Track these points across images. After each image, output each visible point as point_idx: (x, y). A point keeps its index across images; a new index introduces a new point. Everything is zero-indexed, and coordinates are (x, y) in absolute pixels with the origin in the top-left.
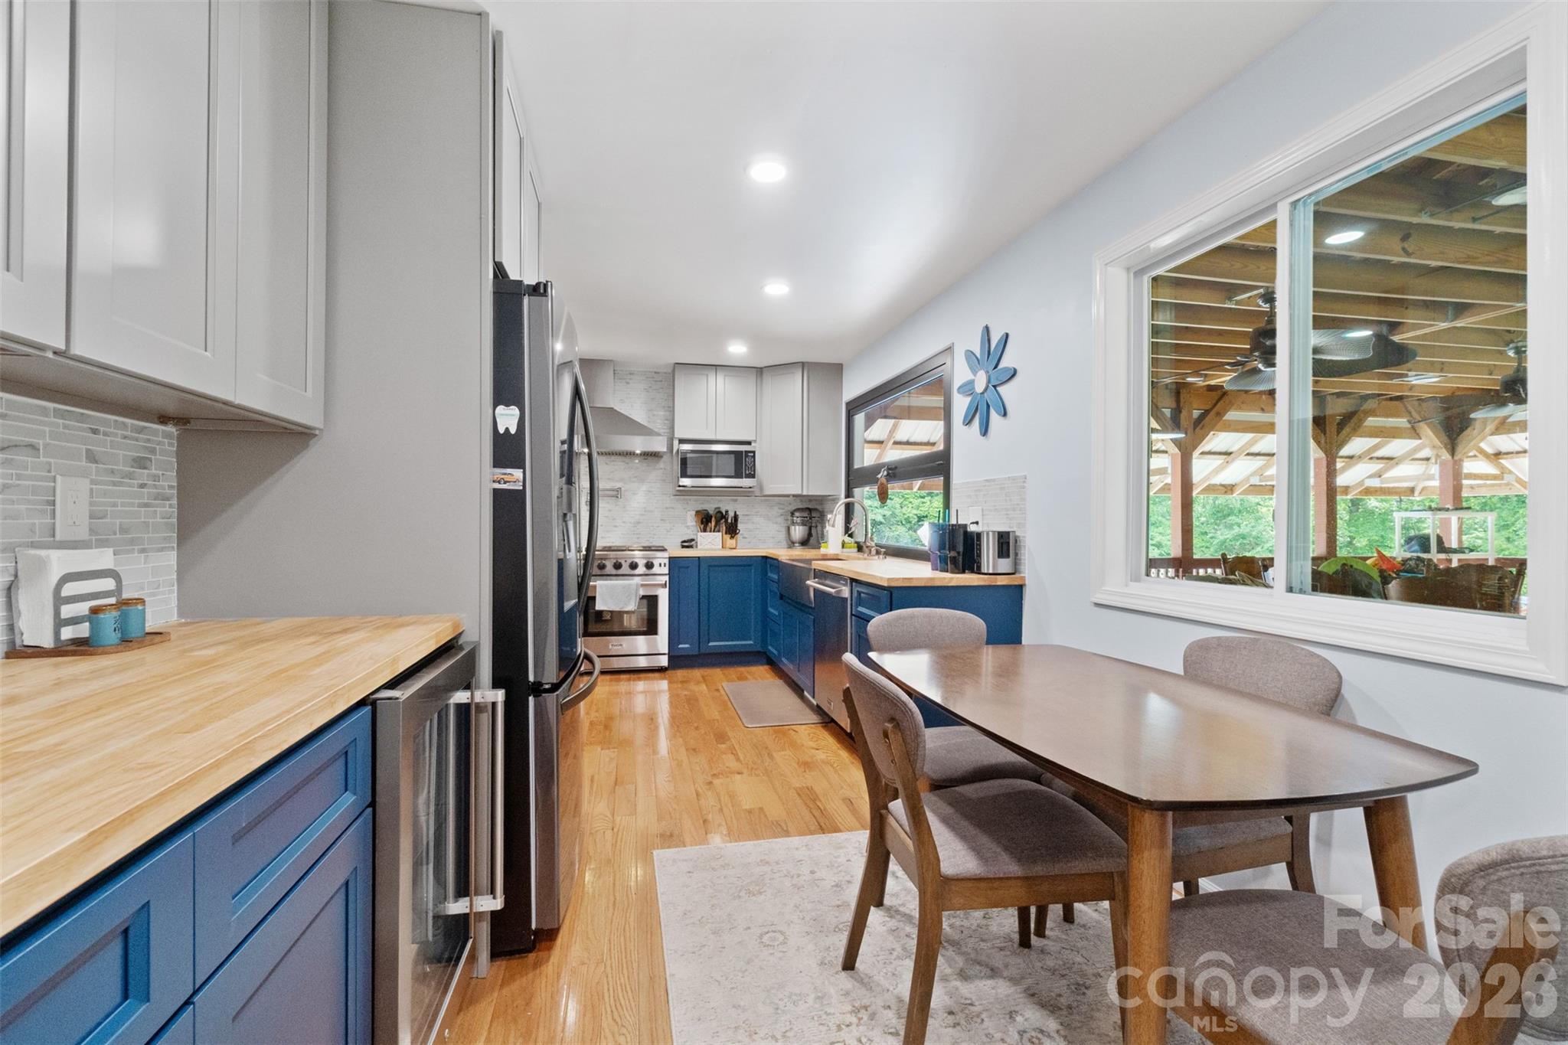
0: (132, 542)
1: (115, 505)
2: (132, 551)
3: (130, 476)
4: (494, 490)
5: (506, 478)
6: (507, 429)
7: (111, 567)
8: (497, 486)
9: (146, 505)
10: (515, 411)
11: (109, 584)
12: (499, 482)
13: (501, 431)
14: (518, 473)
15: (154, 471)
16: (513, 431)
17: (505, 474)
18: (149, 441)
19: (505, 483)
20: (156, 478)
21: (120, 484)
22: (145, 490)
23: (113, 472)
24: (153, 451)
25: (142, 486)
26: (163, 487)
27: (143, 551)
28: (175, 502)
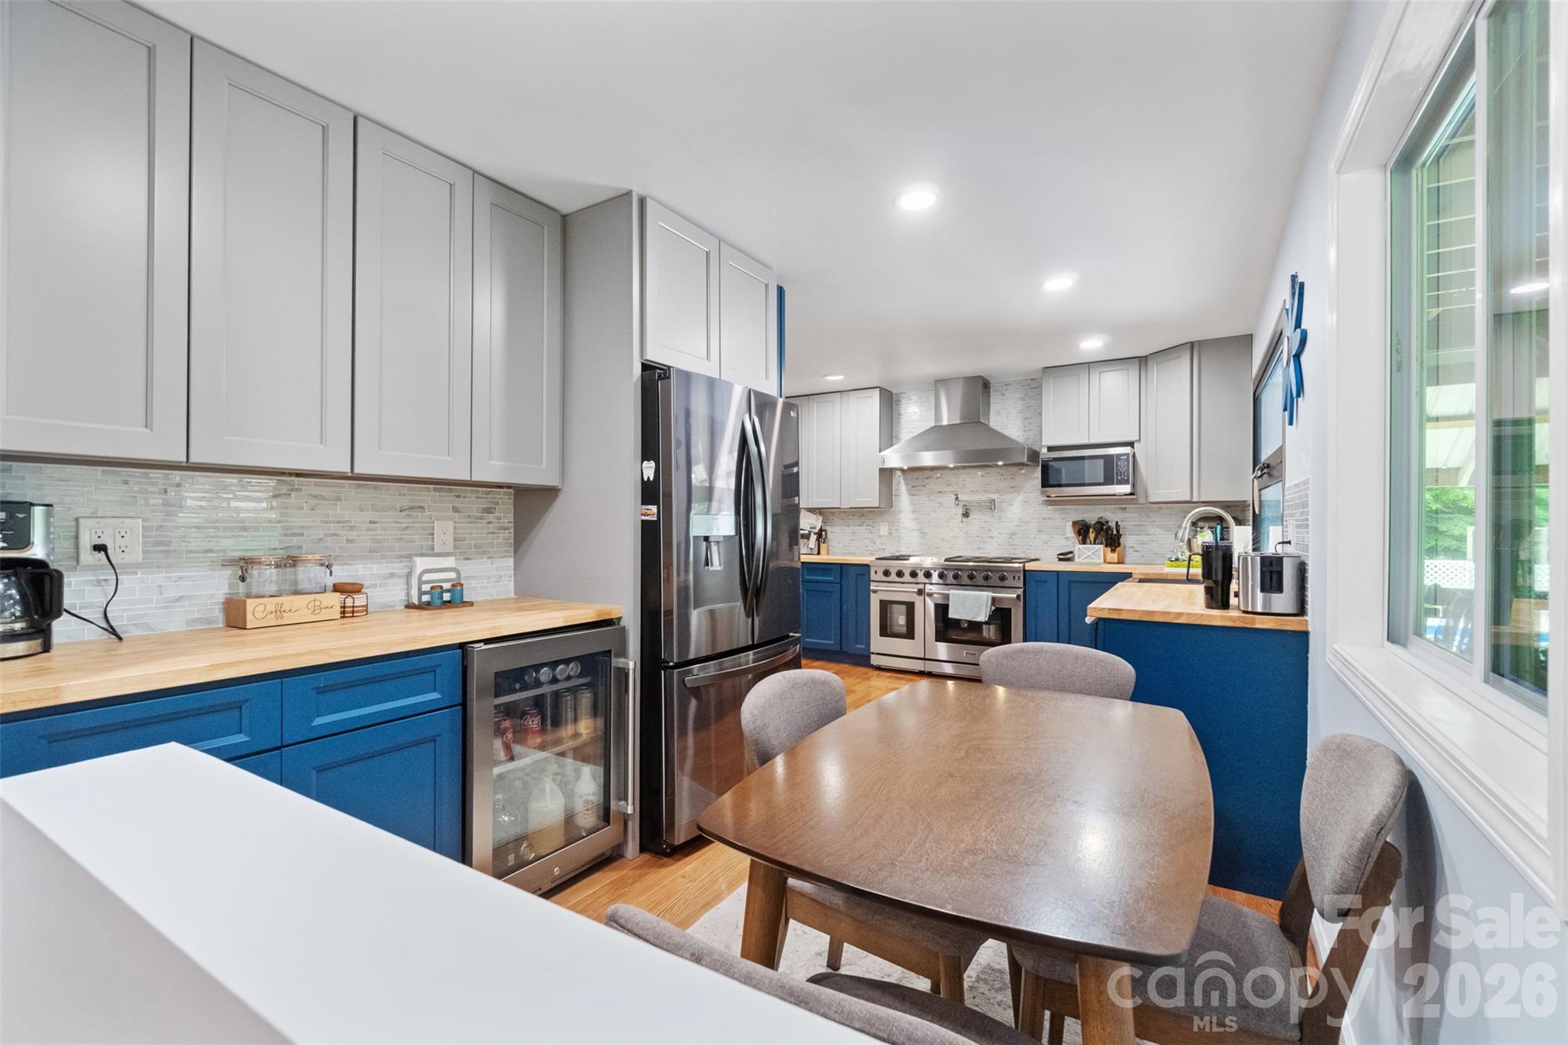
0: (484, 553)
1: (471, 534)
2: (483, 558)
3: (481, 518)
4: (642, 521)
5: (649, 512)
6: (649, 478)
7: (453, 566)
8: (644, 518)
9: (493, 533)
10: (652, 464)
11: (452, 575)
12: (644, 515)
13: (646, 479)
14: (654, 508)
15: (497, 514)
16: (651, 479)
17: (648, 509)
18: (494, 498)
19: (648, 515)
20: (499, 518)
21: (474, 522)
22: (491, 525)
23: (469, 516)
24: (498, 504)
25: (490, 523)
26: (504, 523)
27: (490, 558)
28: (512, 530)
